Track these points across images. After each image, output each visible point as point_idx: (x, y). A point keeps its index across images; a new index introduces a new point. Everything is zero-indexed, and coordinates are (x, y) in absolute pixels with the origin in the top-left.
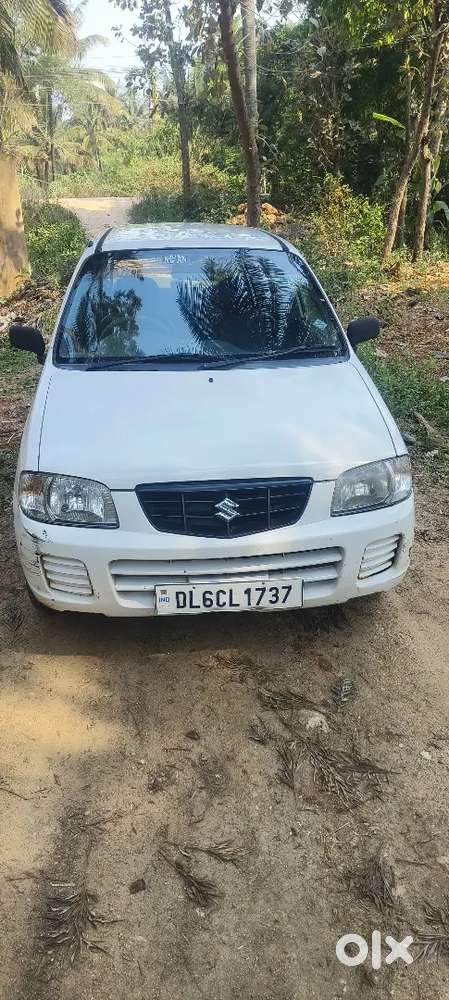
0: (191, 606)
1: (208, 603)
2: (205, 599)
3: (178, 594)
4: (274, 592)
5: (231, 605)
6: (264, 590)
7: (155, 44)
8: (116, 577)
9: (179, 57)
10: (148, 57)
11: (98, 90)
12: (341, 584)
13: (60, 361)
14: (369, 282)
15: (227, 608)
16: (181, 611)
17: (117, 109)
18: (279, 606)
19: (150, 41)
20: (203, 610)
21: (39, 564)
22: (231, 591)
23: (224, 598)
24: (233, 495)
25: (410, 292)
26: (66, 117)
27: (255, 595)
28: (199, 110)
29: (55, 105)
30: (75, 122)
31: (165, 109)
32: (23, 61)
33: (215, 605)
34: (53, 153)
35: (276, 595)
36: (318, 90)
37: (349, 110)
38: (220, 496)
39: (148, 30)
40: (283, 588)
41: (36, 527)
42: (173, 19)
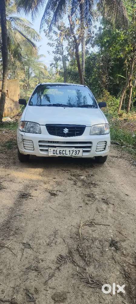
0: (56, 154)
1: (60, 153)
2: (60, 152)
3: (53, 150)
4: (76, 152)
5: (66, 154)
6: (73, 151)
7: (58, 56)
8: (40, 146)
9: (65, 59)
10: (56, 60)
11: (42, 68)
12: (92, 152)
13: (30, 105)
14: (114, 117)
15: (65, 155)
16: (54, 155)
17: (47, 74)
18: (77, 155)
19: (57, 55)
20: (59, 155)
21: (22, 142)
22: (66, 150)
23: (64, 152)
24: (67, 128)
25: (125, 120)
26: (33, 75)
27: (71, 152)
28: (69, 73)
29: (30, 72)
30: (35, 77)
31: (60, 73)
32: (23, 60)
33: (62, 154)
34: (29, 85)
35: (76, 153)
36: (102, 69)
37: (110, 74)
38: (64, 128)
39: (57, 52)
40: (78, 151)
41: (23, 133)
42: (64, 49)
